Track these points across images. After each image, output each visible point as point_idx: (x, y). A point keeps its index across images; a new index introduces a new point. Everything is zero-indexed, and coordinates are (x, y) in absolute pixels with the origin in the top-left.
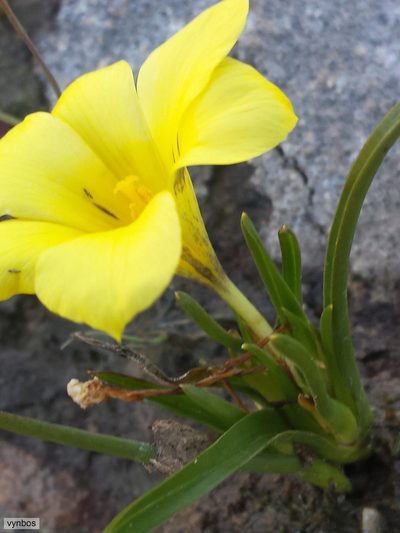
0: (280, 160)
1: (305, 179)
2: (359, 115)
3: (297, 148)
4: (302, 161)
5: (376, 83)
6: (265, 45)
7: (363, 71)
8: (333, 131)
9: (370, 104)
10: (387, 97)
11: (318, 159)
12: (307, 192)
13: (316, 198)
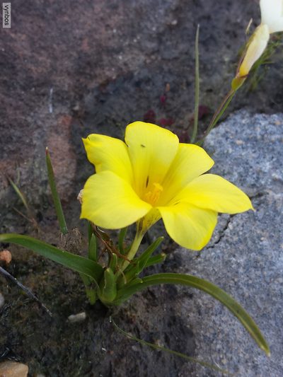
0: (222, 230)
1: (217, 243)
2: (253, 255)
3: (229, 235)
4: (225, 238)
5: (270, 257)
6: (270, 206)
7: (274, 250)
8: (241, 247)
9: (259, 258)
10: (265, 264)
11: (227, 245)
12: (212, 245)
13: (210, 249)
